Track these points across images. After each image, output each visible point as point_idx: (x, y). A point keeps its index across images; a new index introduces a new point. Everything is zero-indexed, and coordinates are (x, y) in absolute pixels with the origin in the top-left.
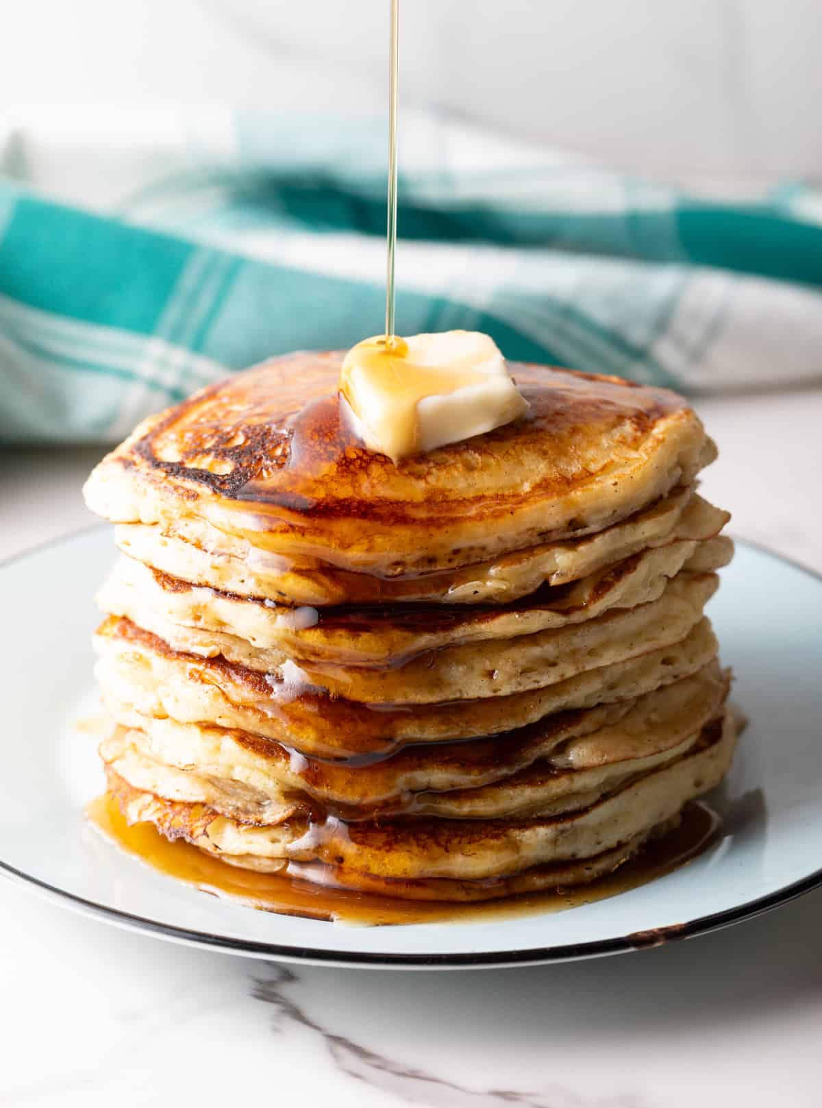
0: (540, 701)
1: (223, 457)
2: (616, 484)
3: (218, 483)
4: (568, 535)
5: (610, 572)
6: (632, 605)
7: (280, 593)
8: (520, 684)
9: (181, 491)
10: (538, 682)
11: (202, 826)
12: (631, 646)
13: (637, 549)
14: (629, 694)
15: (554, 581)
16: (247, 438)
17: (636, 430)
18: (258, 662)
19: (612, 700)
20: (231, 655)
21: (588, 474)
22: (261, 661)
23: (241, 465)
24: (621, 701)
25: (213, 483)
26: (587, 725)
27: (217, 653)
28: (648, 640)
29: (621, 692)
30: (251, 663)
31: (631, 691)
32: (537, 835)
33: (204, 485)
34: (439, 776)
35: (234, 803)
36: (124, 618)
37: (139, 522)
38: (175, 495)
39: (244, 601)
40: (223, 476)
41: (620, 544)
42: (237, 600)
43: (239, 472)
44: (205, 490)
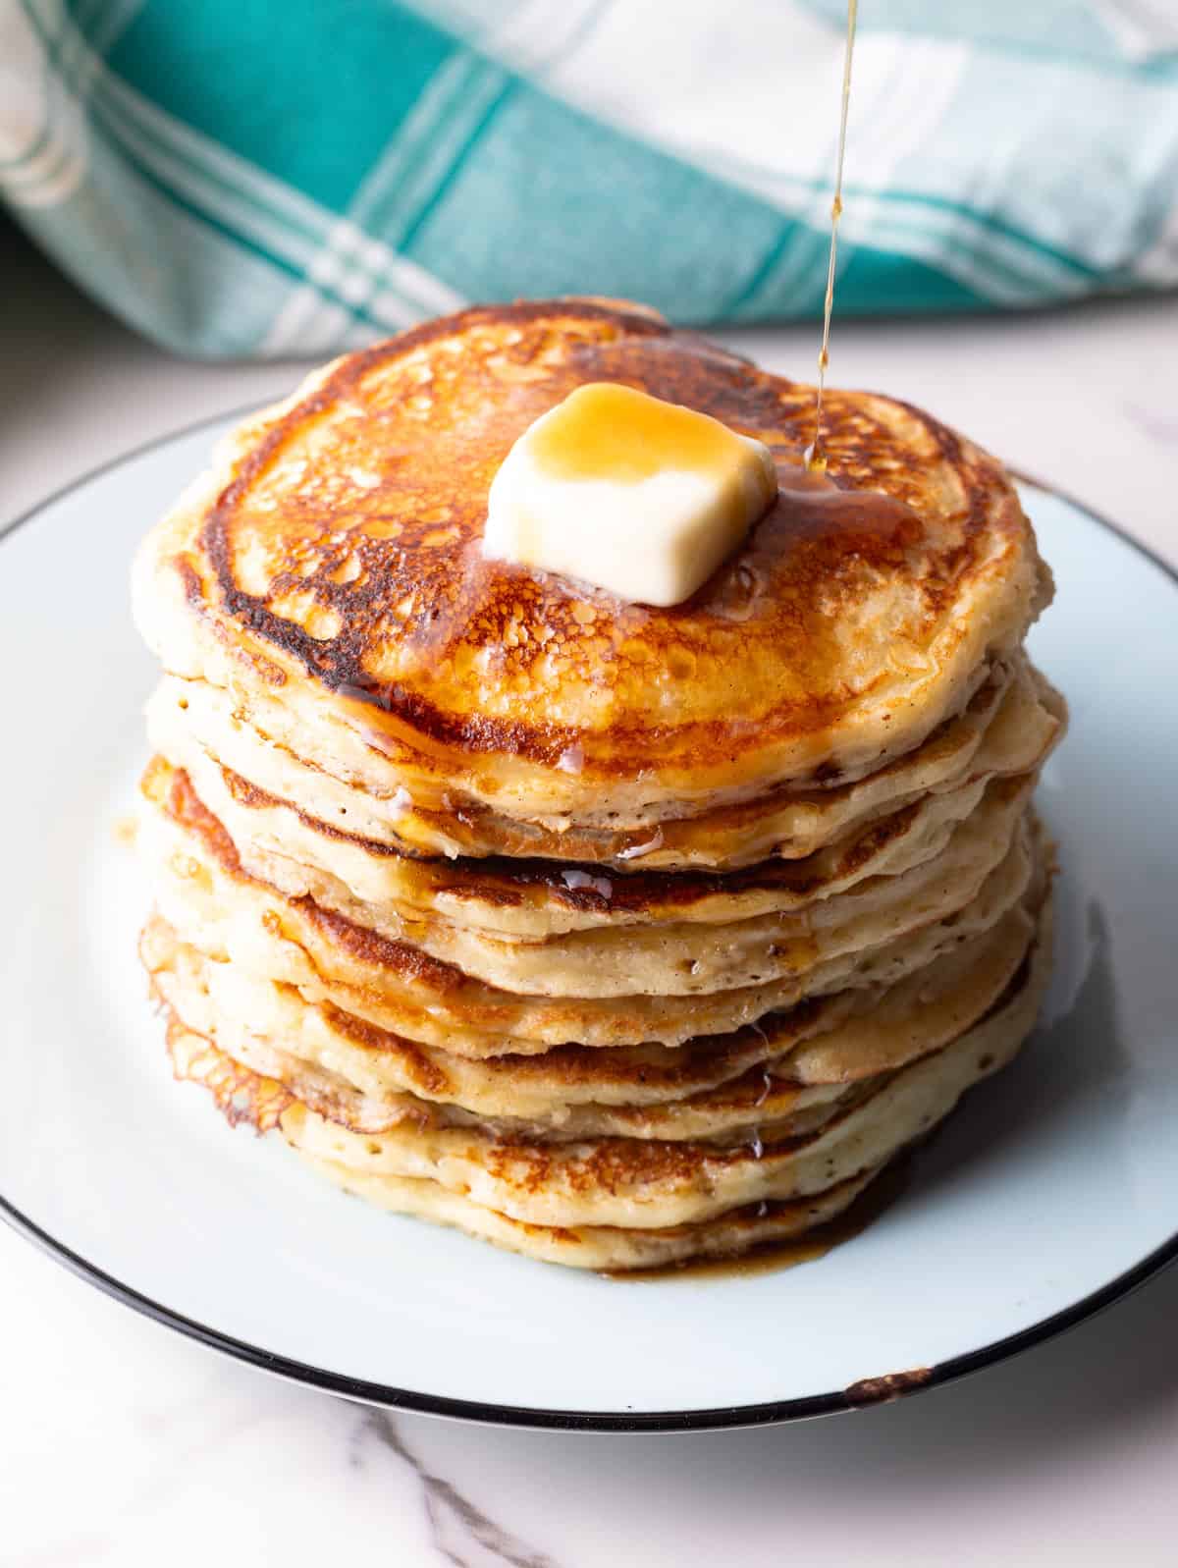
0: (759, 998)
1: (327, 603)
2: (887, 718)
3: (316, 656)
4: (816, 785)
5: (869, 834)
6: (899, 871)
7: (396, 834)
8: (729, 980)
9: (262, 666)
10: (756, 977)
11: (273, 1112)
12: (895, 923)
13: (912, 800)
14: (889, 977)
15: (789, 853)
16: (366, 569)
17: (929, 608)
18: (363, 915)
19: (864, 985)
20: (324, 897)
21: (849, 696)
22: (365, 912)
23: (351, 623)
24: (876, 984)
25: (309, 657)
26: (825, 1022)
27: (305, 893)
28: (922, 910)
29: (878, 974)
30: (352, 914)
31: (891, 973)
32: (742, 1173)
33: (296, 657)
34: (609, 1092)
35: (321, 1088)
36: (182, 772)
37: (203, 678)
38: (254, 671)
39: (344, 839)
40: (325, 642)
41: (889, 796)
42: (335, 836)
43: (348, 638)
44: (296, 666)
